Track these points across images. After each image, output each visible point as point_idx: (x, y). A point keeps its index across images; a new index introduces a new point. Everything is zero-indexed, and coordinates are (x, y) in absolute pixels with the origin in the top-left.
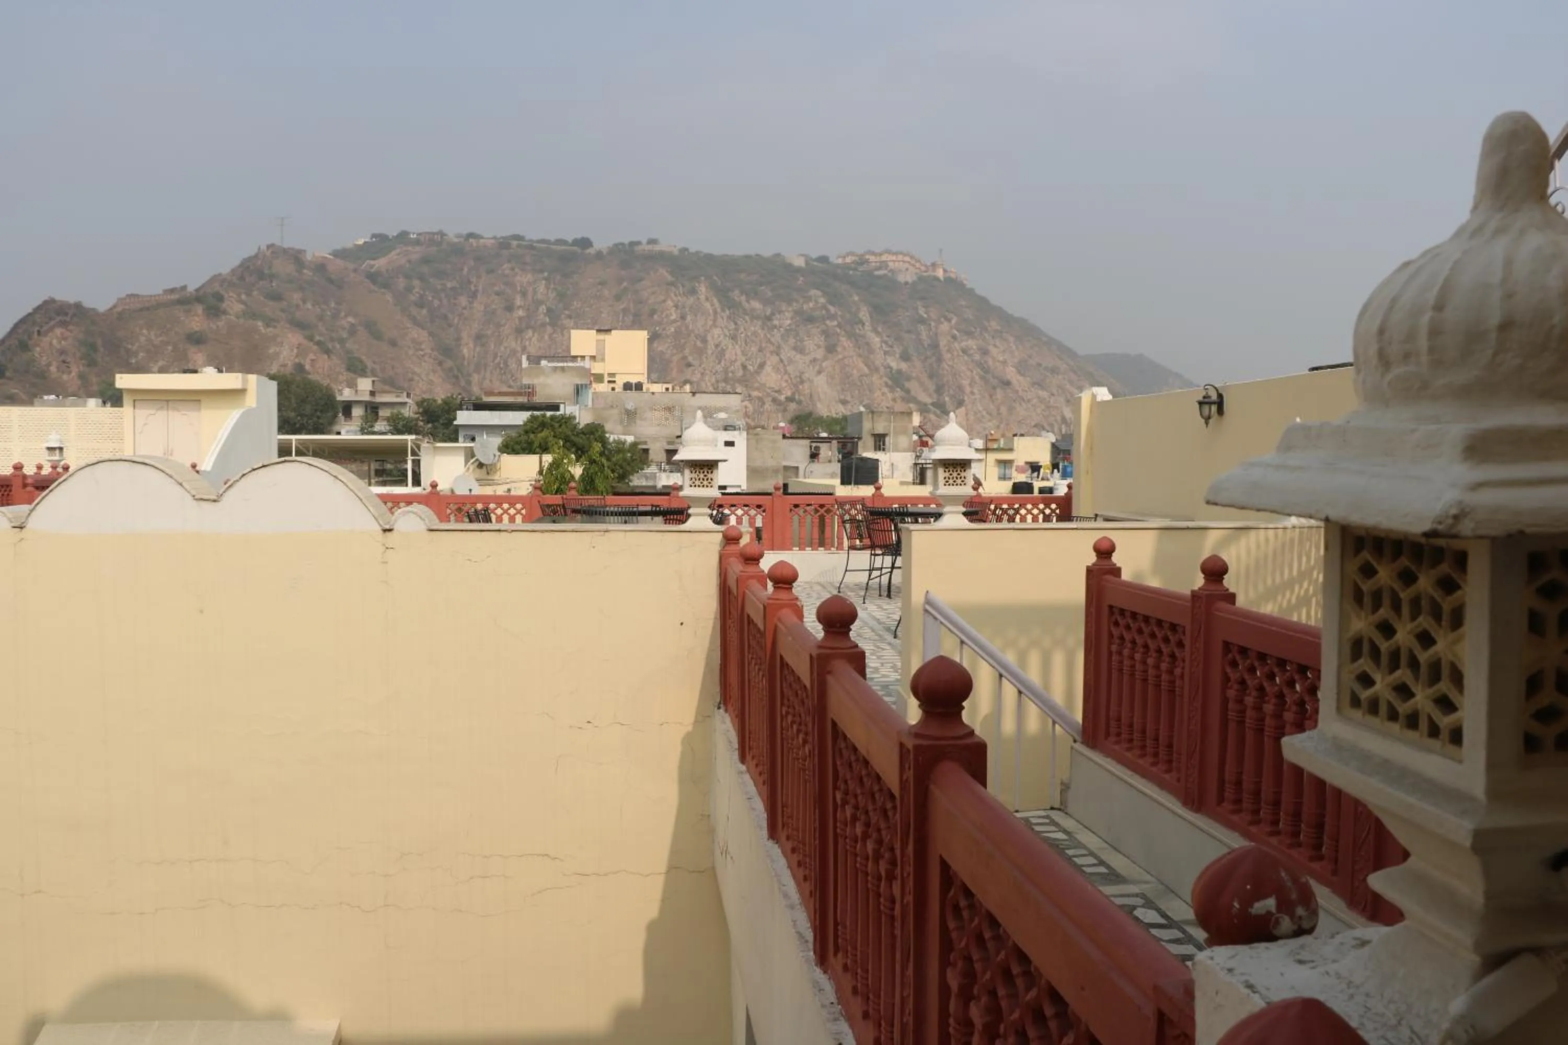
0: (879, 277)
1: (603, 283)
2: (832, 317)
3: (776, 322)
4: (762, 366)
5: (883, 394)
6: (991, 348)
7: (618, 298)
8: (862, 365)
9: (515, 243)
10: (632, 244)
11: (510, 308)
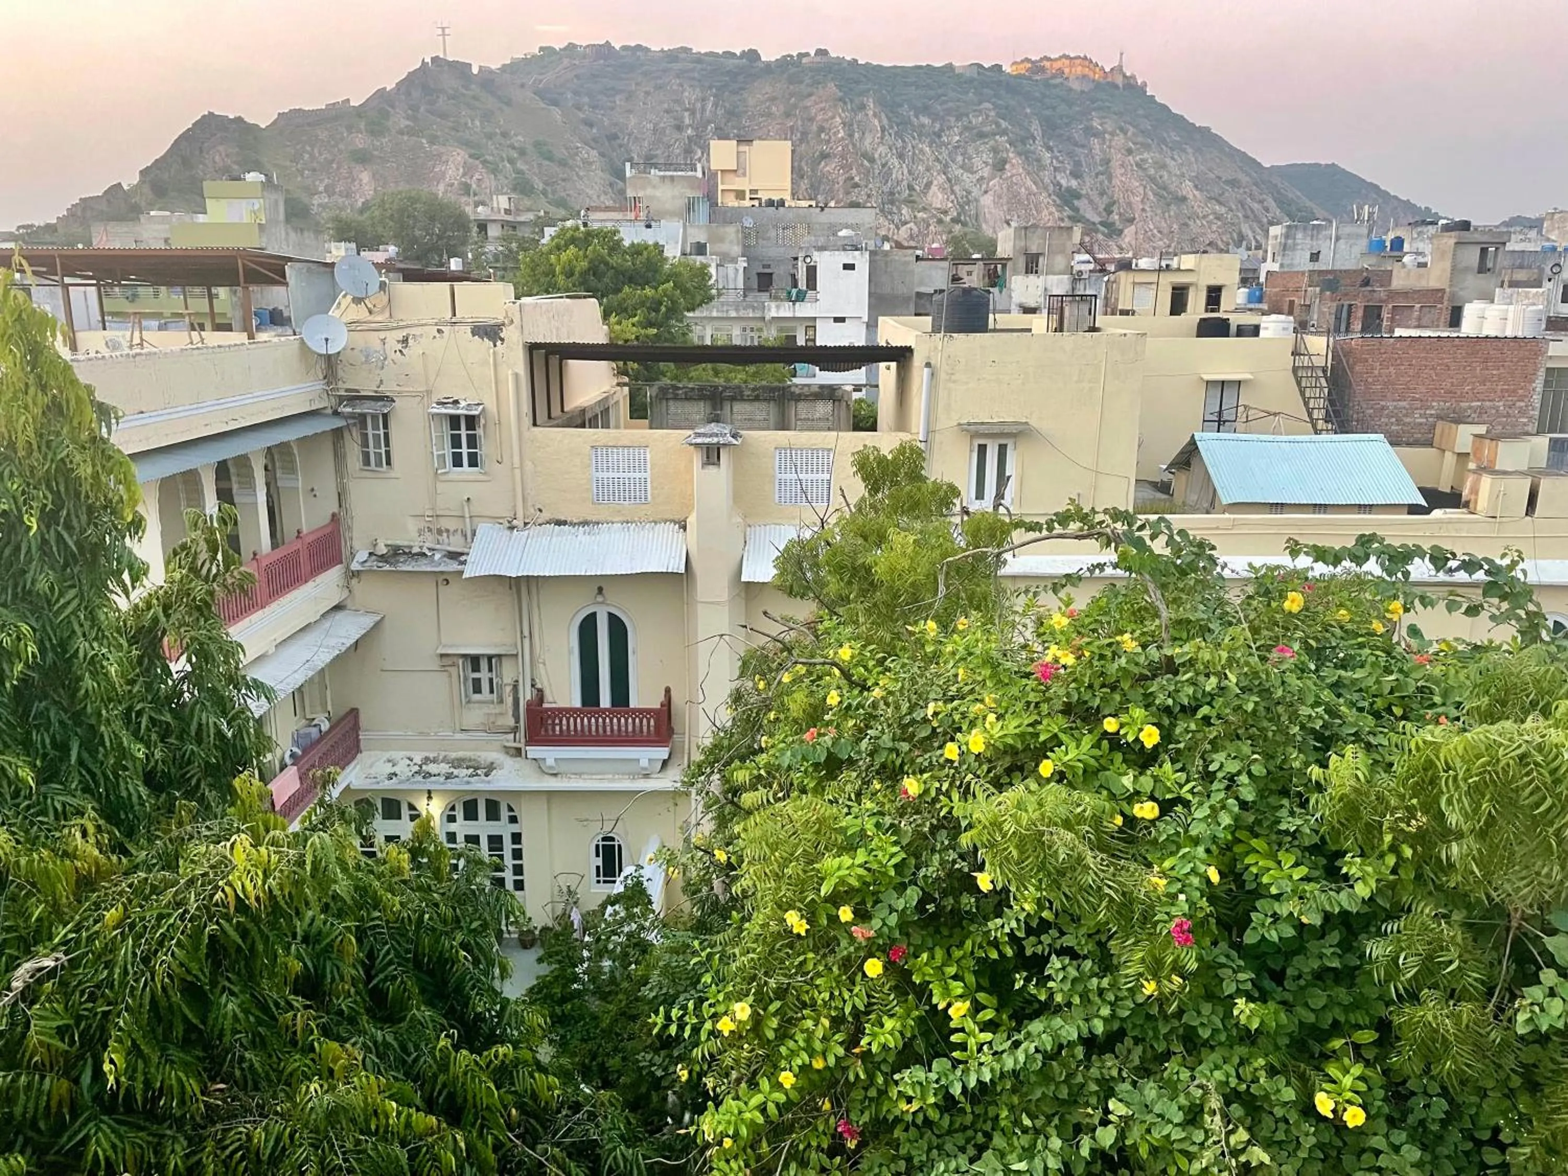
0: (1055, 86)
1: (773, 99)
2: (1004, 133)
3: (945, 139)
4: (928, 185)
5: (1051, 214)
6: (1168, 161)
7: (788, 115)
8: (1029, 183)
9: (683, 55)
10: (801, 55)
11: (679, 128)
